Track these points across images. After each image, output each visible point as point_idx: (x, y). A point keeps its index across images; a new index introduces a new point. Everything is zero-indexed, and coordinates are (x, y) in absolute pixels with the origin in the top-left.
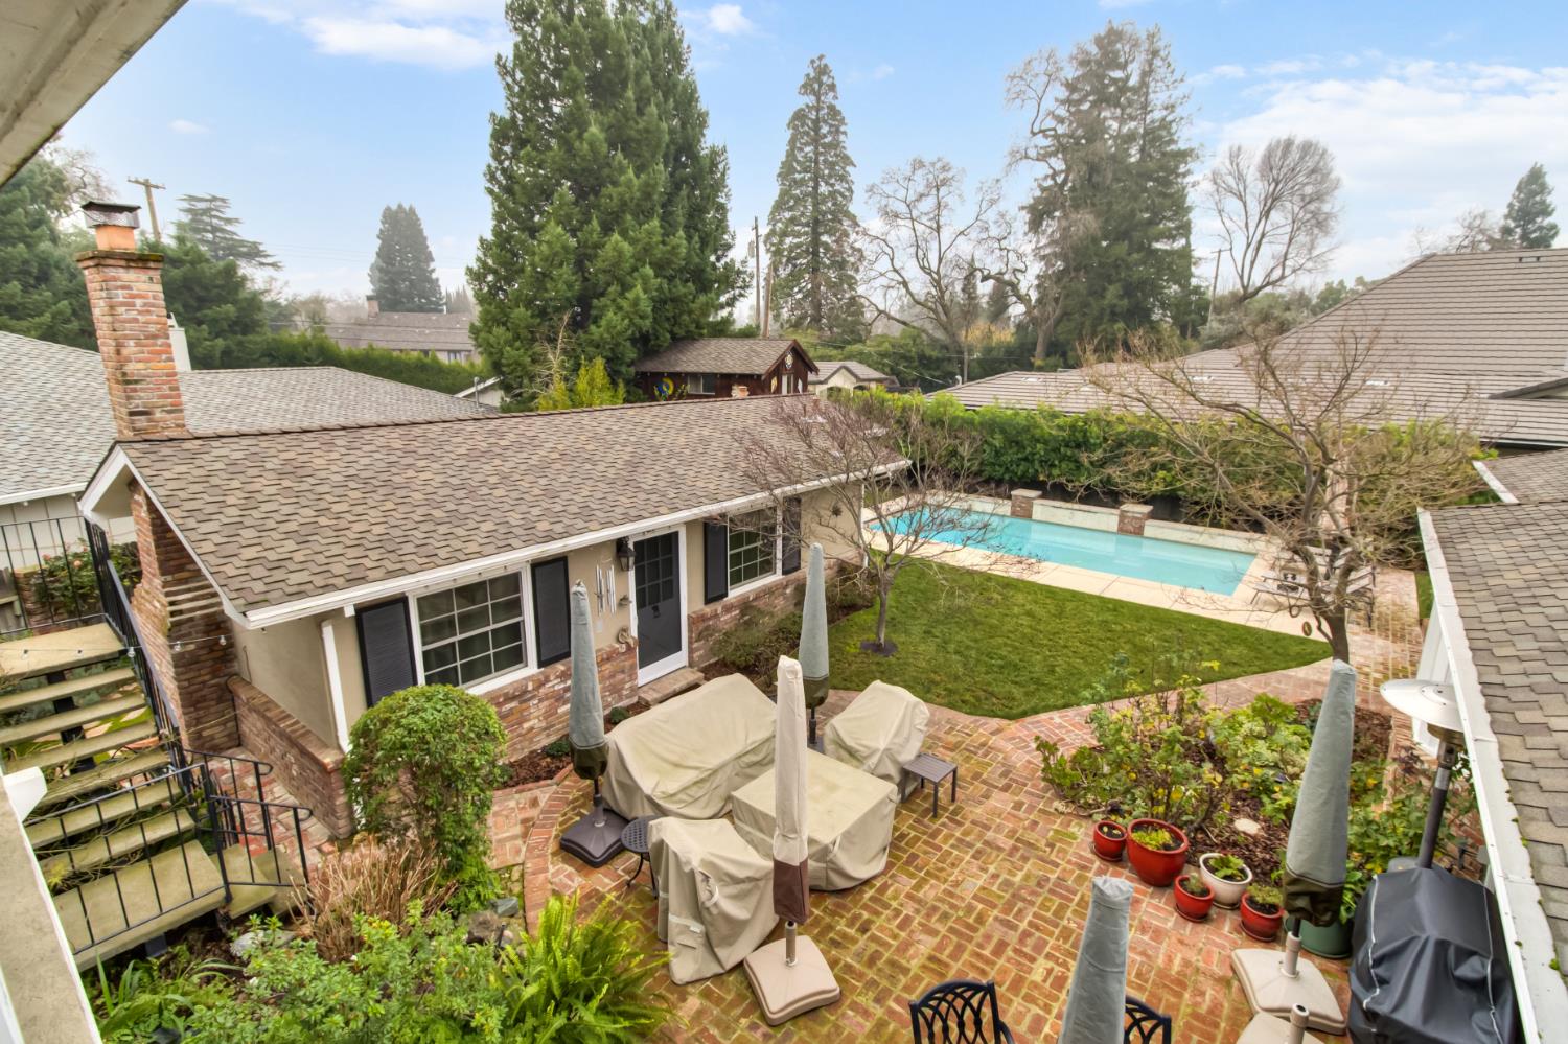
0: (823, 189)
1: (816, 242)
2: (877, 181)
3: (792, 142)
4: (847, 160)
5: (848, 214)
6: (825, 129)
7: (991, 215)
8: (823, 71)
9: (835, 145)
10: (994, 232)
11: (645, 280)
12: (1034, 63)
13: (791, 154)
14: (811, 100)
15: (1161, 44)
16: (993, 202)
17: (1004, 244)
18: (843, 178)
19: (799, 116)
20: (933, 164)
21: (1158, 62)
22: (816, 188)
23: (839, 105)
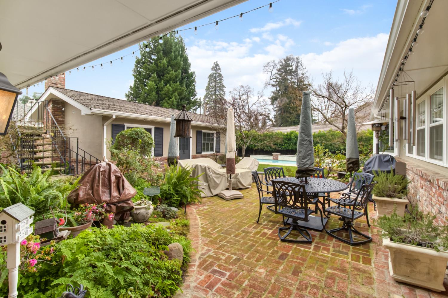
0: (217, 93)
1: (216, 106)
2: (232, 90)
3: (209, 82)
4: (224, 86)
5: (224, 99)
6: (218, 79)
7: (261, 100)
8: (217, 65)
9: (220, 82)
10: (262, 104)
11: (175, 97)
12: (270, 63)
13: (209, 85)
14: (214, 72)
15: (300, 60)
16: (262, 96)
17: (265, 107)
18: (223, 90)
19: (211, 76)
20: (246, 87)
21: (299, 64)
22: (216, 93)
23: (221, 73)
